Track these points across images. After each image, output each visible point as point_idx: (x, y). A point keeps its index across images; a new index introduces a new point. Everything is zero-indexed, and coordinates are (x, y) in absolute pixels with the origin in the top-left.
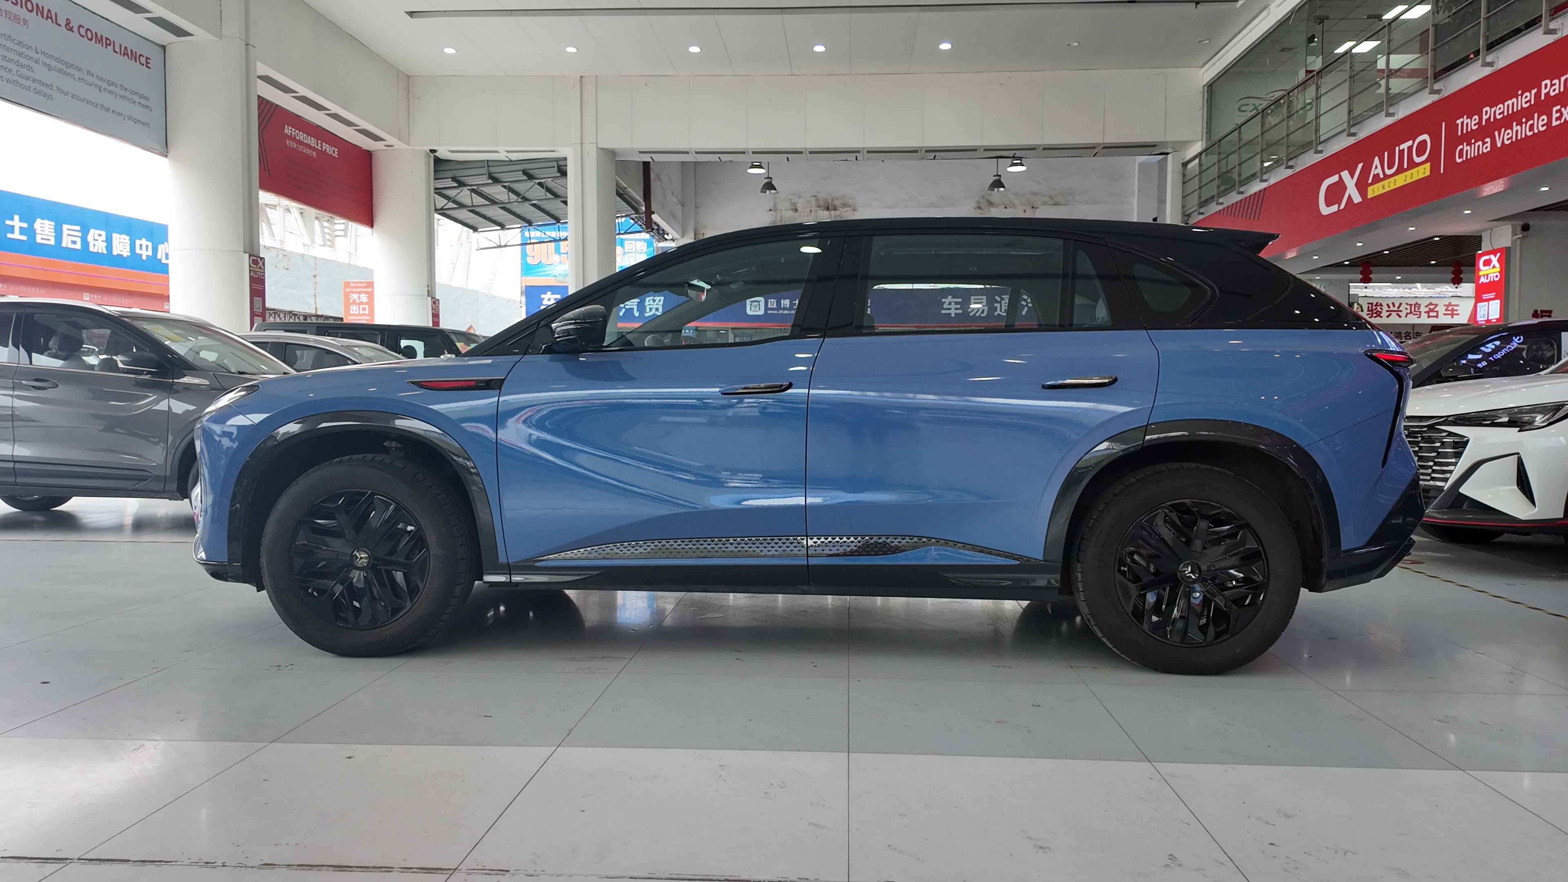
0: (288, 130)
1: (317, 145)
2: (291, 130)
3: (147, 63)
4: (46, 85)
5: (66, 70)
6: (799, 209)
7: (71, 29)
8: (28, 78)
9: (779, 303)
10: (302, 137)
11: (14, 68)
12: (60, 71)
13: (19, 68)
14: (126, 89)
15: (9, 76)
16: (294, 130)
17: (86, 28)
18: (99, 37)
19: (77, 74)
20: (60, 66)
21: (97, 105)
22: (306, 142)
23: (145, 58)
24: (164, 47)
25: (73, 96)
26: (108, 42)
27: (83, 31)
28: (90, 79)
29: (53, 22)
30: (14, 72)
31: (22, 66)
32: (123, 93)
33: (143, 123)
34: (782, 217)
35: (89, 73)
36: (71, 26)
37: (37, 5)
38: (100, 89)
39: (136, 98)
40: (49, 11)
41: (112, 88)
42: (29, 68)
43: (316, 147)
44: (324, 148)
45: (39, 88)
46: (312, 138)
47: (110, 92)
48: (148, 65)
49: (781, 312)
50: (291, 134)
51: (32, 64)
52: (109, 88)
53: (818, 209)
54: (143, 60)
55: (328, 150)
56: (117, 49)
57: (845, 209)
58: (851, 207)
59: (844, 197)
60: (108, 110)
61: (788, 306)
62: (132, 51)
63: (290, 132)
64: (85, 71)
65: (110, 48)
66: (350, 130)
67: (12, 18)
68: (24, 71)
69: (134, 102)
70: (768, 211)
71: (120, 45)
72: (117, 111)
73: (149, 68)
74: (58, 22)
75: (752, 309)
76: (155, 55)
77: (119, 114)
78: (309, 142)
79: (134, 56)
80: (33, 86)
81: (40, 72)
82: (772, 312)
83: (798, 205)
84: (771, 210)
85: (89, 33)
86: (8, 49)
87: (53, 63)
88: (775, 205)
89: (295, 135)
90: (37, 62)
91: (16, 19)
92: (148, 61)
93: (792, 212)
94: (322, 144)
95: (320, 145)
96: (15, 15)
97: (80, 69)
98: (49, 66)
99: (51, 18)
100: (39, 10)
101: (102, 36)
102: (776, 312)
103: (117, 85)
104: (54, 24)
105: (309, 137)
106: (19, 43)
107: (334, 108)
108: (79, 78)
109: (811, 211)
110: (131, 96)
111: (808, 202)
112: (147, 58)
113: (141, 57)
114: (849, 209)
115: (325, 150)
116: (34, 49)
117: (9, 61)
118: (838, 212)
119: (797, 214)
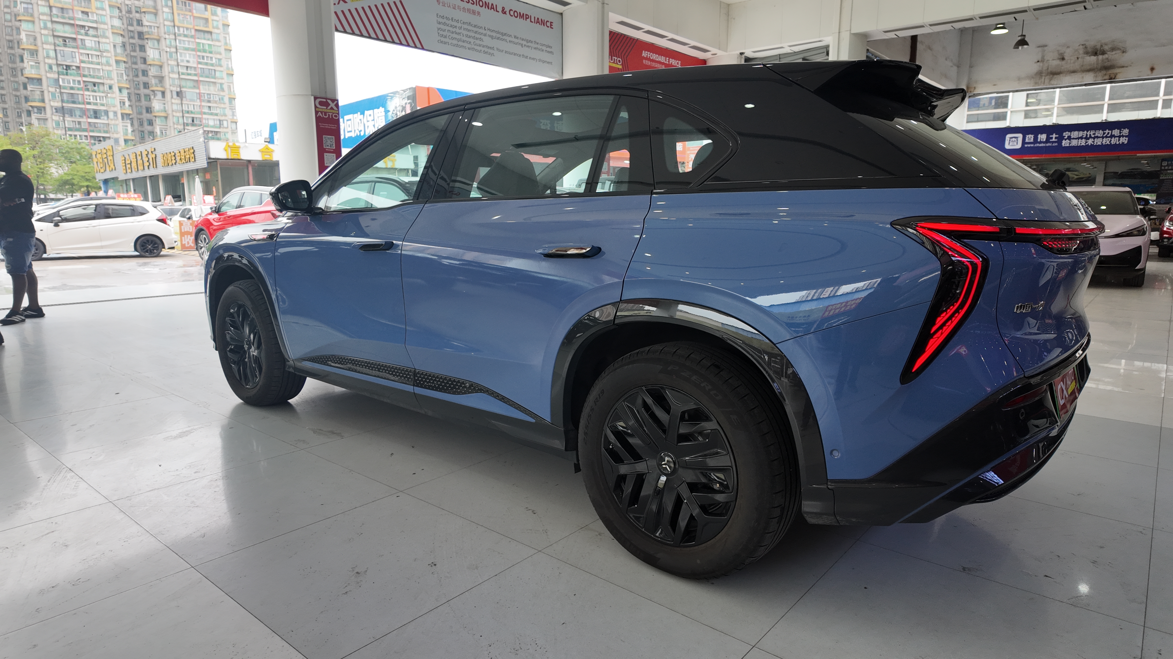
0: (645, 54)
1: (666, 61)
2: (647, 53)
3: (551, 25)
4: (490, 48)
5: (502, 37)
6: (1066, 58)
7: (505, 13)
8: (480, 45)
9: (1036, 138)
10: (654, 57)
11: (472, 40)
12: (498, 38)
13: (475, 40)
14: (538, 43)
15: (469, 46)
16: (649, 53)
17: (514, 11)
18: (522, 14)
19: (508, 39)
20: (498, 35)
21: (520, 55)
22: (657, 60)
23: (550, 23)
24: (561, 14)
25: (506, 52)
26: (527, 17)
27: (512, 13)
28: (516, 41)
29: (494, 10)
30: (472, 43)
31: (477, 39)
32: (536, 46)
33: (548, 63)
34: (1048, 66)
35: (515, 37)
36: (505, 11)
37: (485, 2)
38: (522, 46)
39: (544, 48)
40: (492, 4)
41: (529, 44)
42: (481, 39)
43: (665, 62)
44: (671, 62)
45: (486, 50)
46: (662, 57)
47: (528, 46)
48: (552, 27)
49: (1038, 145)
50: (647, 56)
51: (482, 37)
52: (527, 44)
53: (1085, 55)
54: (549, 24)
55: (673, 63)
56: (533, 20)
57: (1114, 53)
58: (1121, 50)
59: (1114, 42)
60: (527, 57)
61: (1044, 140)
62: (541, 20)
63: (646, 55)
64: (513, 37)
65: (529, 20)
66: (686, 47)
67: (471, 12)
68: (478, 42)
69: (543, 50)
70: (1035, 63)
71: (535, 17)
72: (532, 57)
73: (552, 28)
74: (498, 10)
75: (1010, 144)
76: (556, 20)
77: (533, 59)
78: (660, 59)
79: (543, 23)
80: (483, 49)
81: (487, 41)
82: (1029, 146)
83: (1065, 54)
84: (1038, 62)
85: (516, 13)
86: (469, 31)
87: (494, 34)
88: (1043, 57)
89: (649, 57)
90: (485, 35)
91: (474, 12)
92: (552, 24)
93: (1058, 61)
94: (669, 60)
95: (667, 61)
96: (473, 11)
97: (510, 36)
98: (492, 37)
99: (493, 8)
100: (486, 5)
101: (523, 14)
102: (1032, 145)
103: (532, 42)
104: (495, 12)
105: (660, 56)
106: (475, 26)
107: (671, 36)
108: (510, 41)
109: (1078, 58)
110: (541, 47)
111: (1076, 50)
112: (551, 23)
113: (548, 23)
114: (1118, 52)
115: (671, 63)
116: (483, 28)
117: (470, 37)
118: (1106, 56)
119: (1064, 62)
